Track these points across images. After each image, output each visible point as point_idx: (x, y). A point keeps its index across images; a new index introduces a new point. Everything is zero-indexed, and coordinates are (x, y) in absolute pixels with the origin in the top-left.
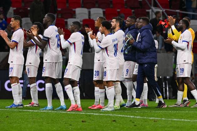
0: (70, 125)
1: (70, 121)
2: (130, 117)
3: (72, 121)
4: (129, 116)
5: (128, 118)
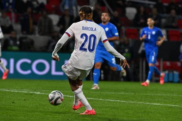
0: (13, 103)
1: (13, 99)
2: (70, 97)
3: (15, 99)
4: (68, 96)
5: (68, 97)
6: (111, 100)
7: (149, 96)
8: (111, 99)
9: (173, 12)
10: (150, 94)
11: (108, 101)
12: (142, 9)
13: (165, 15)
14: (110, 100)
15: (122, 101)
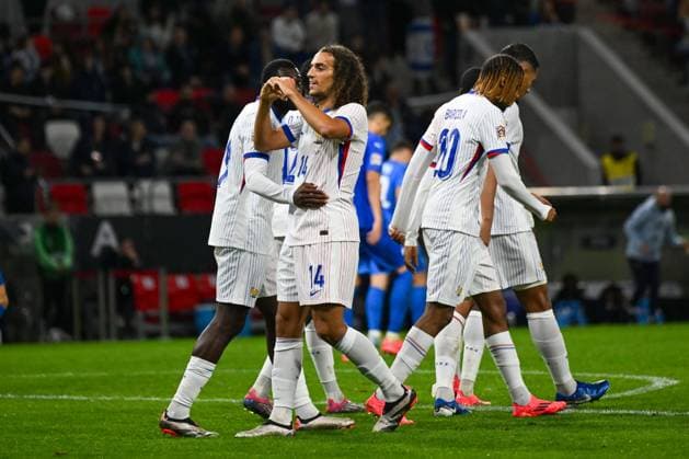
6: (44, 397)
7: (151, 376)
8: (41, 394)
9: (189, 128)
10: (153, 373)
11: (35, 400)
12: (99, 125)
13: (167, 138)
14: (38, 397)
15: (75, 398)
